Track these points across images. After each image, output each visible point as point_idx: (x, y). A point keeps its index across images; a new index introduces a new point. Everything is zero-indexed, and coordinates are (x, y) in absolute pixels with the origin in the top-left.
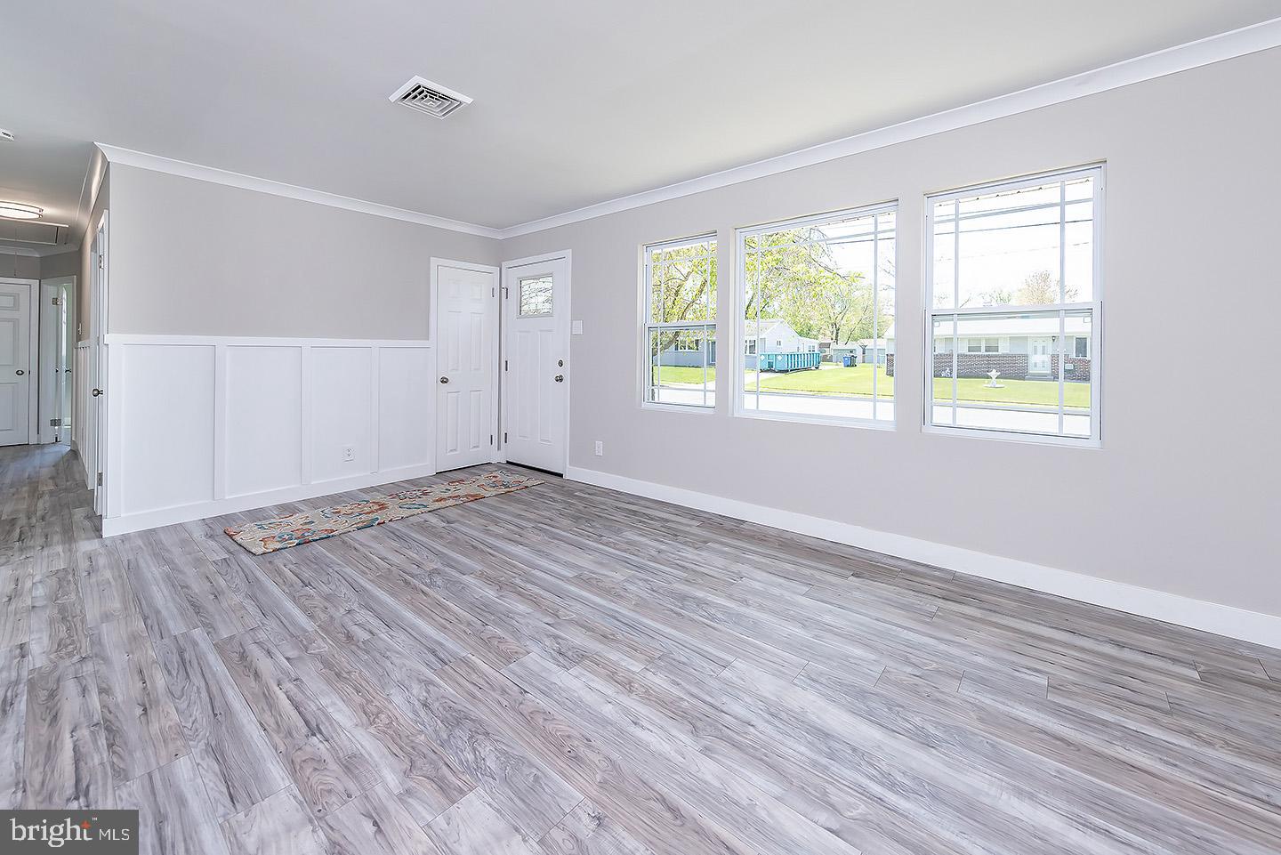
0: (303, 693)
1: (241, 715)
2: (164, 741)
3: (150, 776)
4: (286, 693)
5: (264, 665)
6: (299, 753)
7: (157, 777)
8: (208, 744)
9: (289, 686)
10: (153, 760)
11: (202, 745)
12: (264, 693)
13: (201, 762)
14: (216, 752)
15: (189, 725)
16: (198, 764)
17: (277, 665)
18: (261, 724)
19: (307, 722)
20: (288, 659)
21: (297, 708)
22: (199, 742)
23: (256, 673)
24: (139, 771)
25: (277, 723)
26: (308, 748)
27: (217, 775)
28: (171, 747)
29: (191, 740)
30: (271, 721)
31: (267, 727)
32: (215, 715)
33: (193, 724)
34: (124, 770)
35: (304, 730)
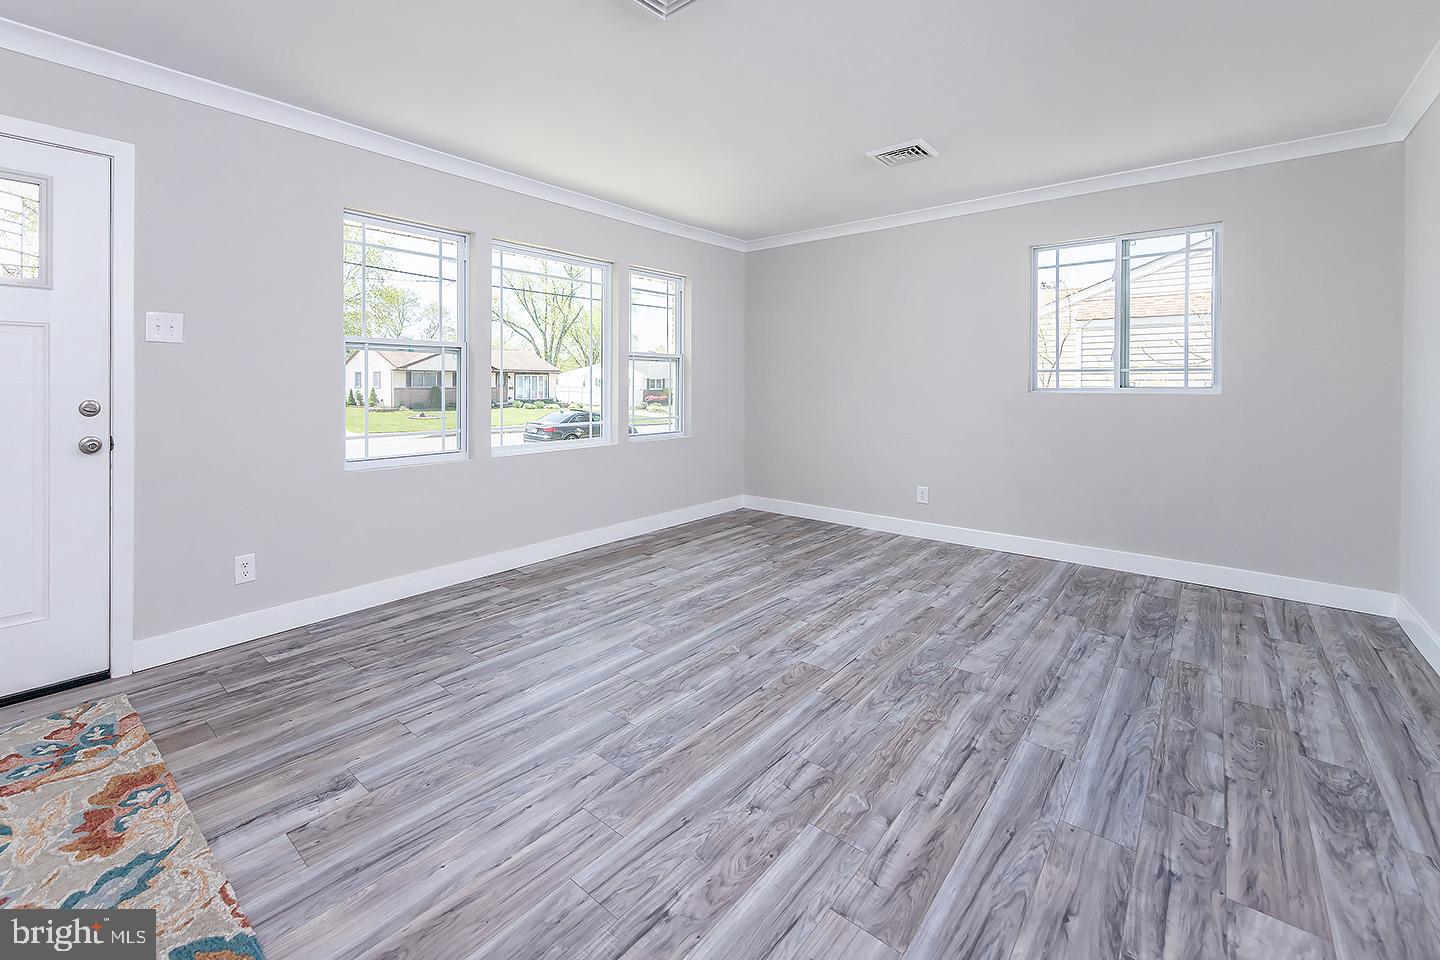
0: (934, 779)
1: (995, 812)
2: (1072, 855)
3: (1102, 834)
4: (943, 793)
5: (912, 843)
6: (997, 749)
7: (1098, 829)
8: (1043, 815)
9: (932, 797)
10: (1093, 846)
11: (1047, 819)
12: (957, 810)
13: (1059, 806)
14: (1042, 803)
15: (1040, 849)
16: (1063, 806)
17: (903, 830)
18: (992, 790)
19: (965, 759)
20: (890, 823)
21: (955, 774)
22: (1046, 824)
23: (932, 840)
24: (1110, 847)
25: (982, 778)
26: (989, 745)
27: (1057, 787)
28: (1071, 842)
29: (1051, 831)
30: (983, 784)
31: (991, 784)
32: (1012, 835)
33: (1036, 847)
34: (1122, 861)
35: (974, 756)
